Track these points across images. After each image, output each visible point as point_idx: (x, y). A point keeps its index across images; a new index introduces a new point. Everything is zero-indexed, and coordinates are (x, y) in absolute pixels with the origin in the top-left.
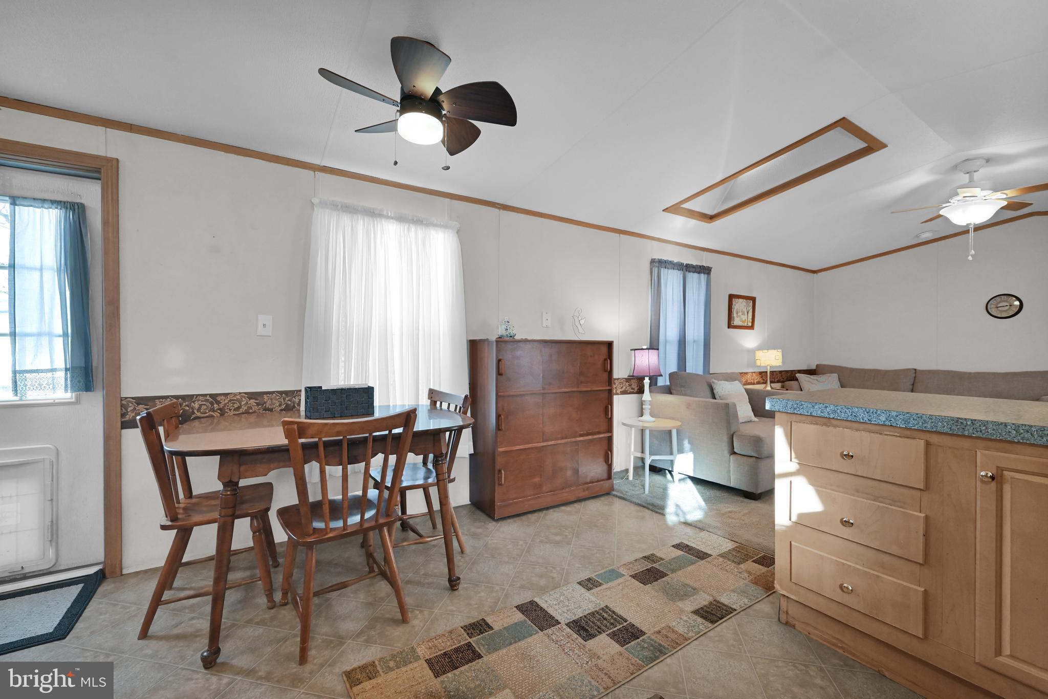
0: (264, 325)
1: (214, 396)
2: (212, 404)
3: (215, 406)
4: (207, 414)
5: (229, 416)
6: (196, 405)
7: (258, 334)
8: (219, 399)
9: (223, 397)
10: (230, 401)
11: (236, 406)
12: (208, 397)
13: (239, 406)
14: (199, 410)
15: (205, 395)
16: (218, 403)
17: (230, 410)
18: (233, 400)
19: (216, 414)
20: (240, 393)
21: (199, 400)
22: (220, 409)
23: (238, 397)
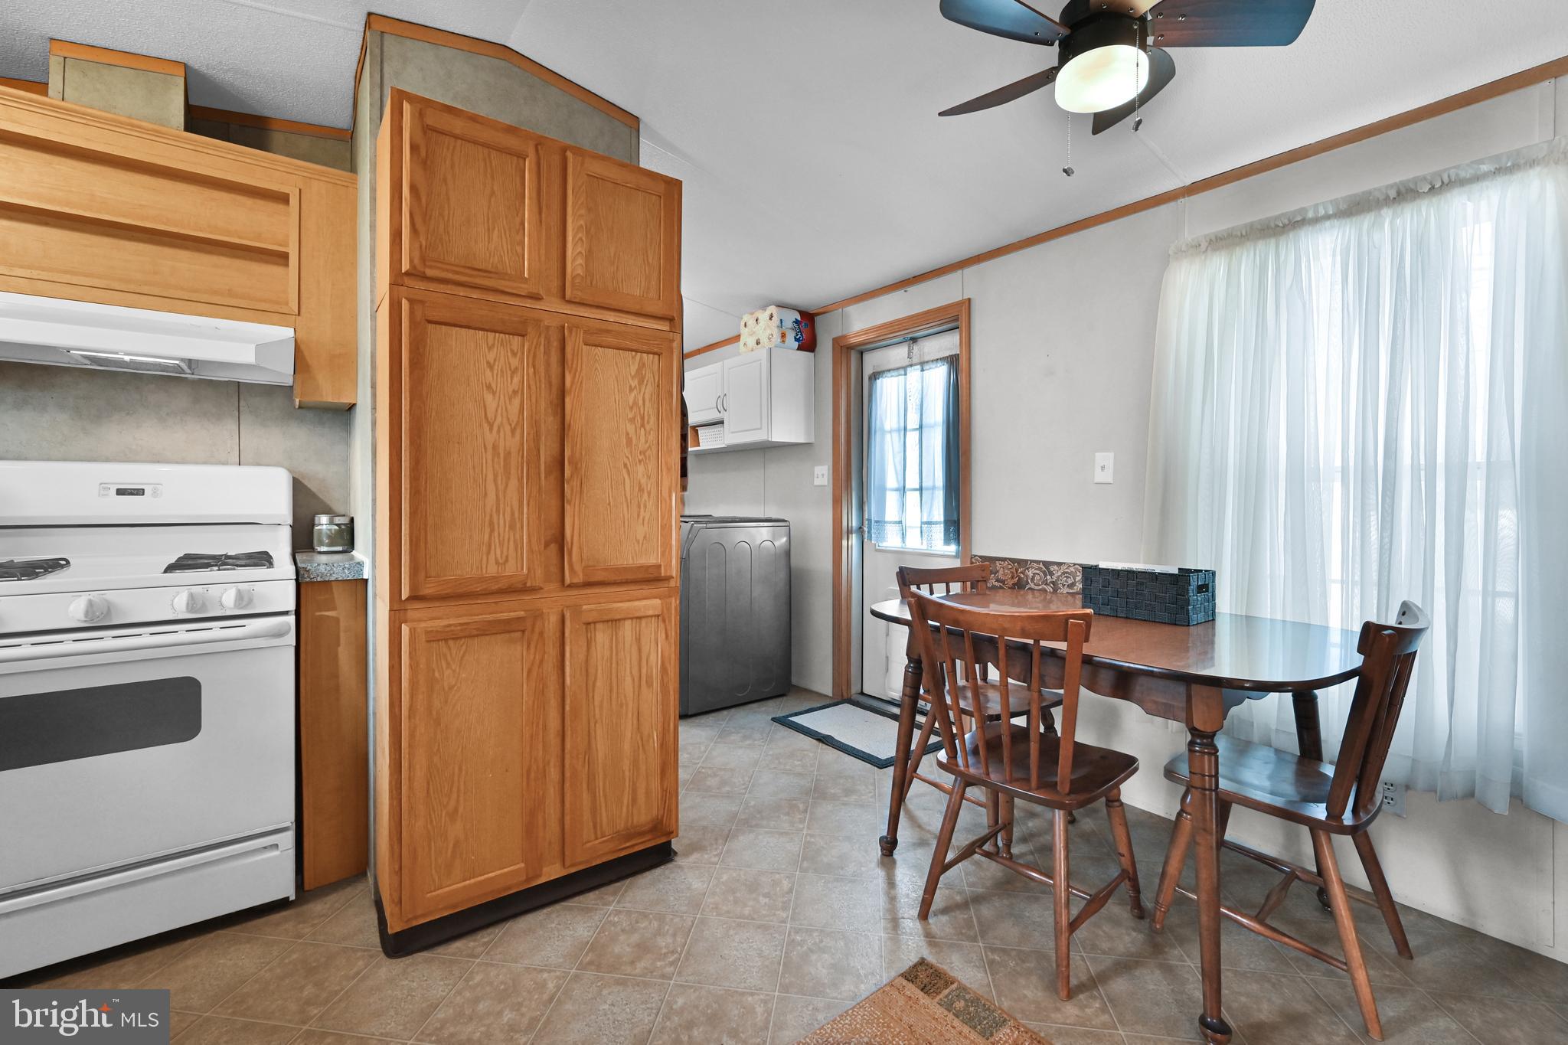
0: (1103, 468)
1: (1047, 564)
2: (1045, 575)
3: (1048, 577)
4: (1040, 587)
5: (1061, 593)
6: (1030, 573)
7: (1096, 481)
8: (1052, 568)
9: (1055, 567)
10: (1064, 573)
11: (1070, 581)
12: (1041, 566)
13: (1073, 583)
14: (1033, 580)
15: (1038, 562)
16: (1051, 574)
17: (1064, 586)
18: (1067, 573)
19: (1049, 589)
20: (1075, 564)
21: (1032, 568)
22: (1053, 583)
23: (1072, 569)
